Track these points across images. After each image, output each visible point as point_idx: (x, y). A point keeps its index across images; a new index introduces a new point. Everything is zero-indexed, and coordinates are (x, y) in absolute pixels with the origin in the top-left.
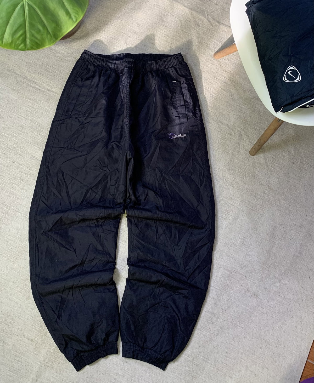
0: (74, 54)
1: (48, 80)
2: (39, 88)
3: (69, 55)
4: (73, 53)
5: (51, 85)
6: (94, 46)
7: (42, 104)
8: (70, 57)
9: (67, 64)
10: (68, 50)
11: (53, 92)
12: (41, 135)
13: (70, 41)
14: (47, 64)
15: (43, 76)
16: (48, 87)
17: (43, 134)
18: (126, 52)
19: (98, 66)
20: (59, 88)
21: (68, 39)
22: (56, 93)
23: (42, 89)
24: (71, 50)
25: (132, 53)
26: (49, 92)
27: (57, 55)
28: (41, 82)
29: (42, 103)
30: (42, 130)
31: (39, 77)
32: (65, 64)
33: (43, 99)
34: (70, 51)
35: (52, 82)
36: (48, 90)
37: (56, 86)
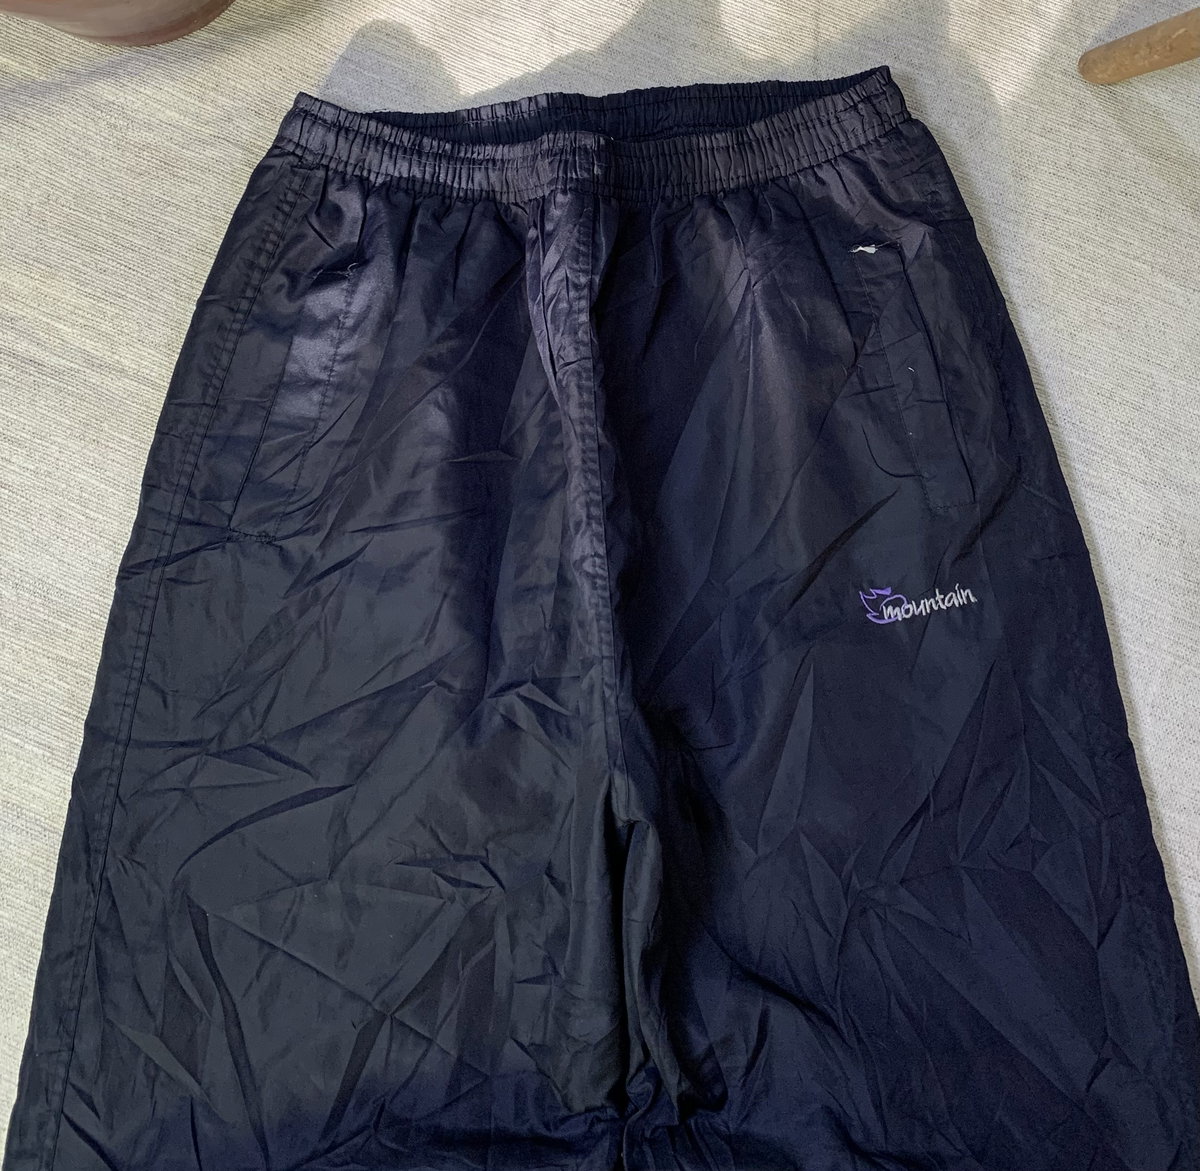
0: (238, 121)
1: (85, 302)
2: (35, 351)
3: (207, 131)
4: (230, 120)
5: (105, 327)
6: (358, 64)
7: (57, 455)
8: (212, 145)
9: (197, 190)
10: (202, 100)
11: (122, 371)
12: (59, 659)
13: (211, 46)
14: (75, 197)
15: (53, 276)
16: (89, 346)
17: (69, 650)
18: (556, 90)
19: (390, 187)
20: (156, 346)
21: (202, 35)
22: (137, 377)
23: (54, 360)
24: (222, 100)
25: (589, 92)
26: (95, 378)
27: (134, 136)
28: (45, 314)
29: (55, 448)
30: (63, 625)
31: (32, 284)
32: (187, 187)
33: (59, 423)
34: (217, 107)
35: (111, 311)
36: (90, 361)
37: (140, 331)
